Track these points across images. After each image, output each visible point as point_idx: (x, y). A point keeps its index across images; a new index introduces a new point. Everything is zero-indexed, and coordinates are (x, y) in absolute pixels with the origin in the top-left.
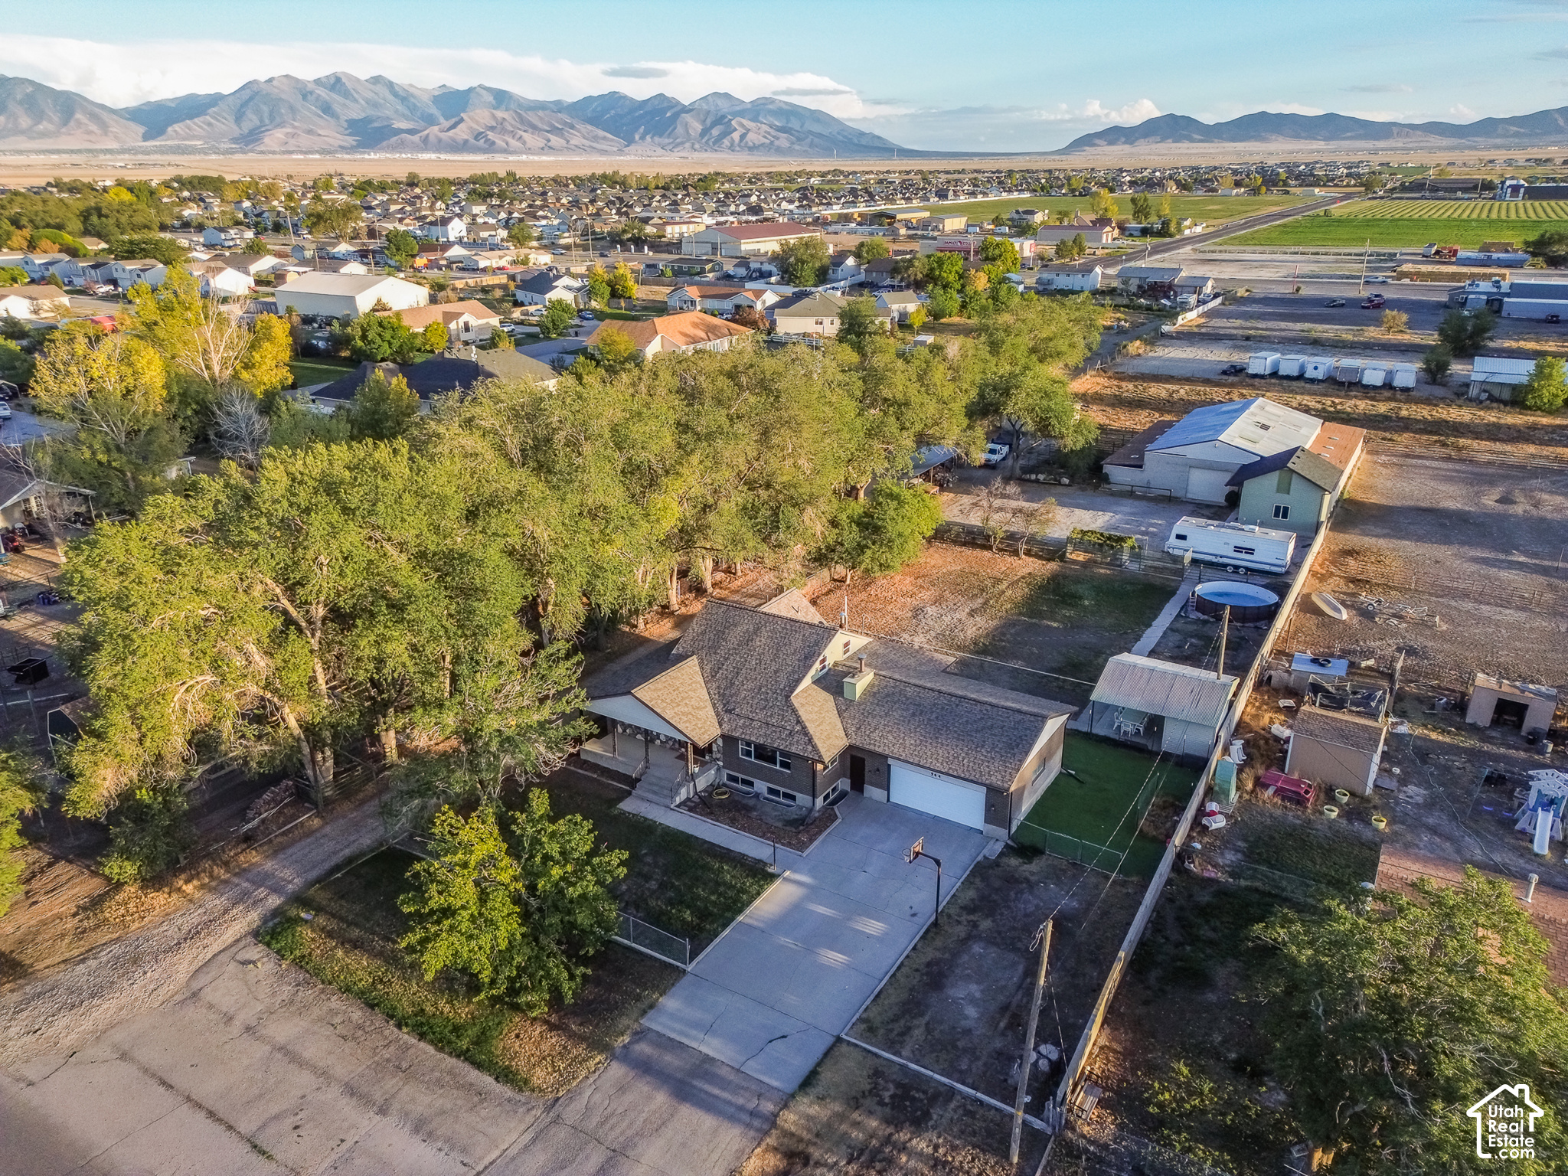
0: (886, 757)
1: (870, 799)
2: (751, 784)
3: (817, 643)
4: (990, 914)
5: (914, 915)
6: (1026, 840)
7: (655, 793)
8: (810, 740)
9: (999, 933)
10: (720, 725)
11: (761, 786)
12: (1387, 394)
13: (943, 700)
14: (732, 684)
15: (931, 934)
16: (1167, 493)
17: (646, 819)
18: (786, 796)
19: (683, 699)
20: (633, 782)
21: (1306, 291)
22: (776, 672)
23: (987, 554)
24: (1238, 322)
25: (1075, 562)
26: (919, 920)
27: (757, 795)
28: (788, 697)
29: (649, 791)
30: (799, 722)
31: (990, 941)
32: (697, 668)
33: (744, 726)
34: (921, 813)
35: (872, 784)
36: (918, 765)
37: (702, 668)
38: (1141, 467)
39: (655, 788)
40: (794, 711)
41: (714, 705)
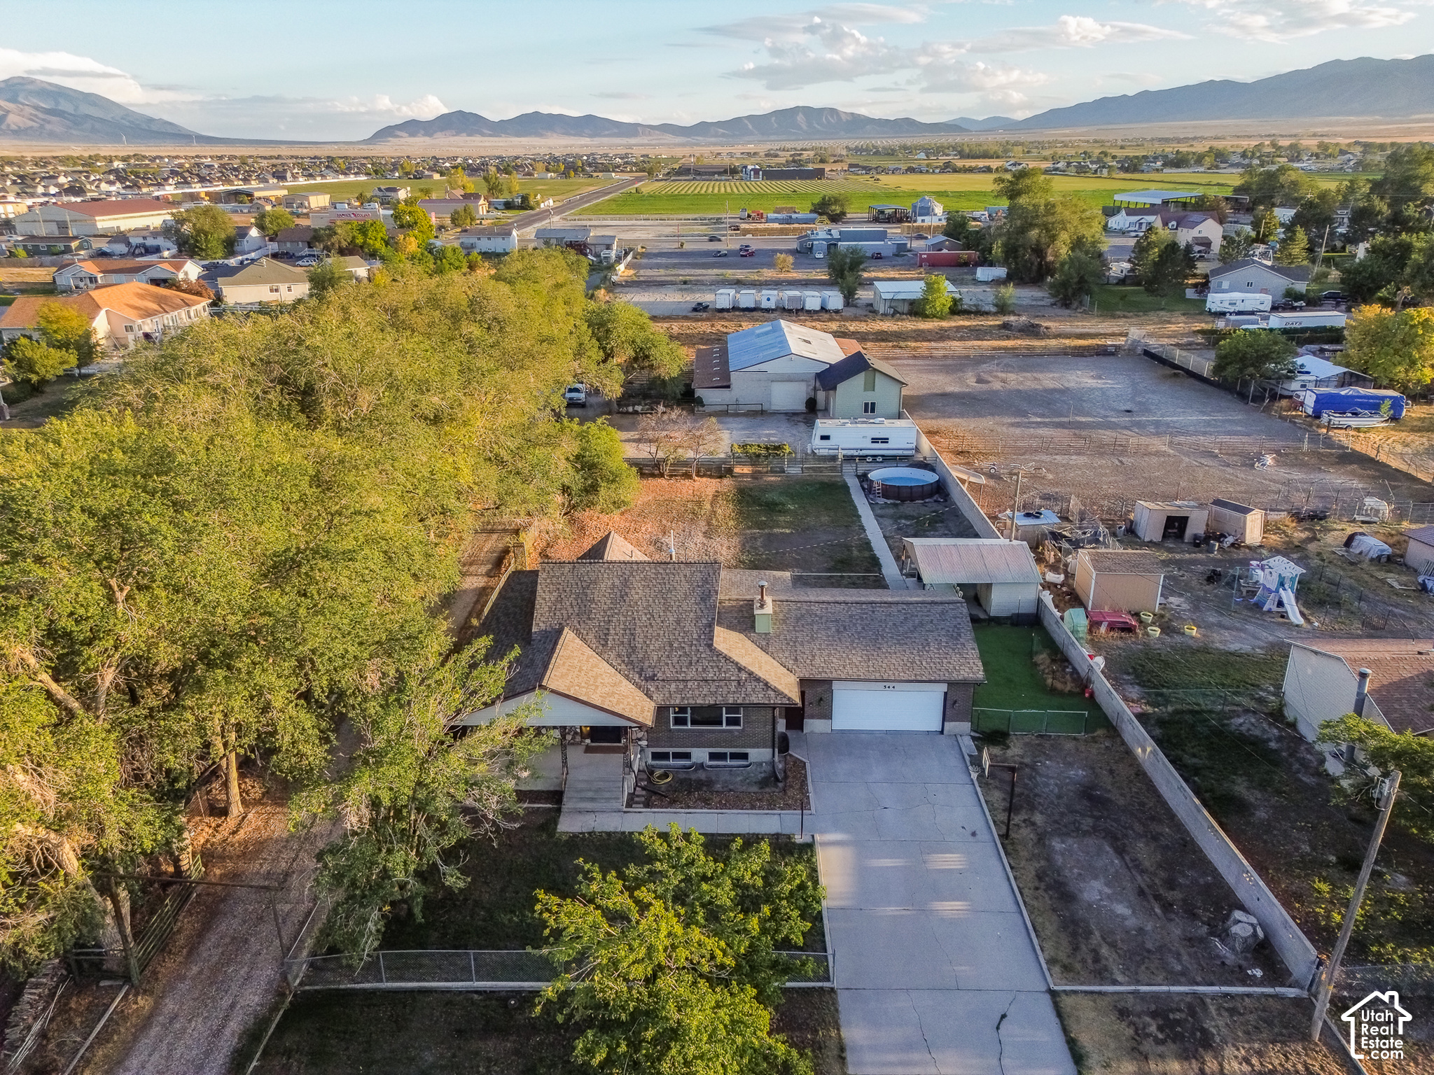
0: (829, 682)
1: (812, 732)
2: (687, 756)
3: (706, 581)
4: (1032, 808)
5: (974, 834)
6: (988, 726)
7: (592, 800)
9: (1056, 822)
10: (651, 697)
11: (700, 755)
12: (827, 316)
13: (855, 610)
14: (634, 649)
15: (1009, 847)
16: (759, 408)
18: (734, 756)
19: (596, 678)
20: (556, 796)
21: (688, 247)
22: (678, 622)
23: (662, 482)
24: (662, 272)
25: (743, 475)
26: (983, 835)
27: (701, 766)
28: (710, 646)
29: (582, 799)
30: (740, 669)
31: (1064, 835)
32: (578, 641)
33: (678, 691)
34: (871, 732)
35: (812, 717)
37: (584, 640)
38: (728, 387)
39: (590, 794)
40: (727, 659)
41: (627, 677)
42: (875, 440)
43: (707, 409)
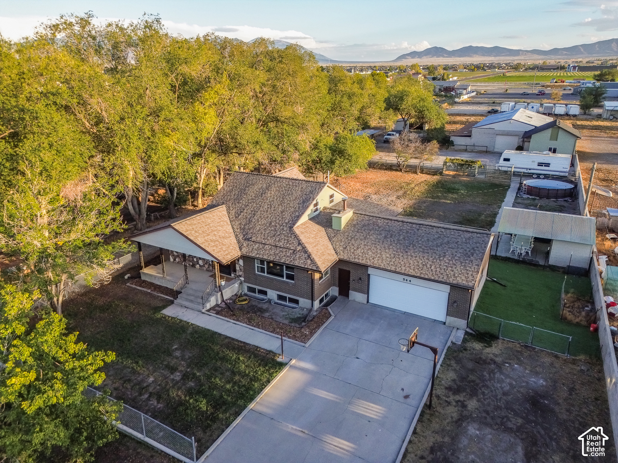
0: (366, 267)
1: (354, 301)
2: (265, 293)
3: (311, 192)
4: (473, 393)
5: (406, 397)
6: (482, 327)
7: (191, 301)
8: (309, 256)
9: (487, 412)
10: (240, 249)
11: (272, 294)
12: (567, 118)
14: (250, 221)
15: (427, 416)
17: (181, 321)
18: (291, 300)
19: (213, 231)
20: (175, 294)
22: (282, 212)
24: (486, 99)
25: (448, 175)
26: (412, 401)
27: (269, 301)
28: (291, 228)
29: (187, 300)
30: (300, 244)
31: (483, 423)
32: (225, 213)
33: (258, 249)
34: (394, 311)
35: (355, 290)
36: (395, 272)
37: (229, 213)
38: (470, 136)
39: (192, 298)
40: (296, 236)
41: (236, 236)
42: (540, 164)
43: (456, 148)
